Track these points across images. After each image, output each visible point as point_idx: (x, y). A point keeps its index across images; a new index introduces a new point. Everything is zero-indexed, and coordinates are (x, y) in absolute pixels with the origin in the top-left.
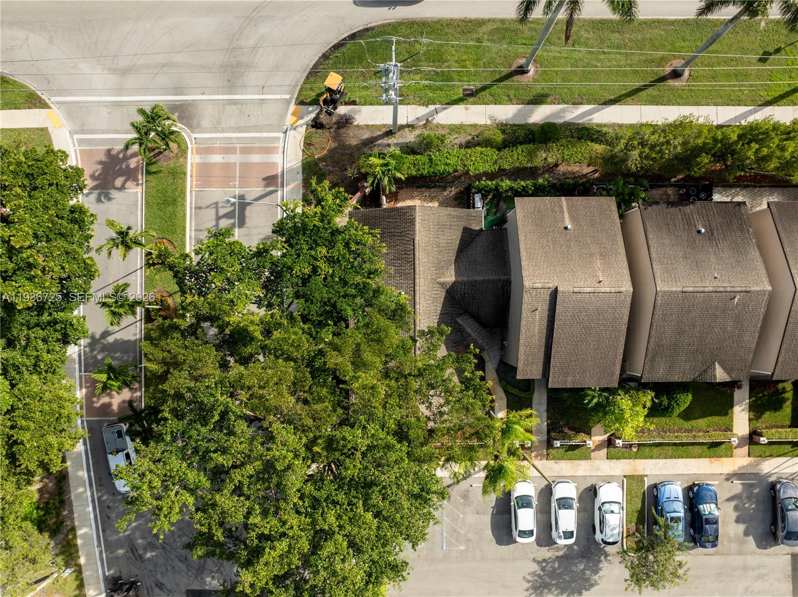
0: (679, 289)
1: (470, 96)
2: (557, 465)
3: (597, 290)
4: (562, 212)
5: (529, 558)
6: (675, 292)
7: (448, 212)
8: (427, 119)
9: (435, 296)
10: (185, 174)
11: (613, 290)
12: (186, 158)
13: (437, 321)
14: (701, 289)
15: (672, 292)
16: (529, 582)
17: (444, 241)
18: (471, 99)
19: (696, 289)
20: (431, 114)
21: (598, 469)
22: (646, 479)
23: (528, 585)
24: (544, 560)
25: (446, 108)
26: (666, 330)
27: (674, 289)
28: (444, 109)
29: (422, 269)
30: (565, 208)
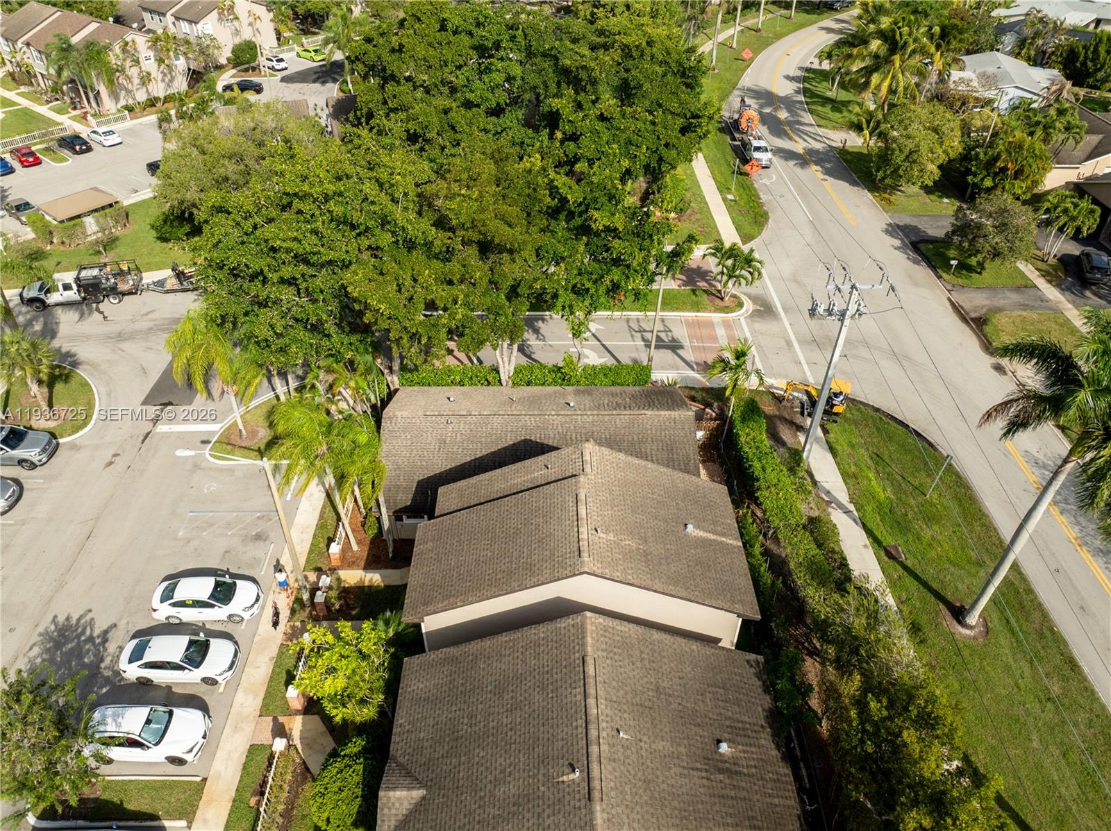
0: (589, 649)
1: (888, 554)
2: (267, 659)
3: (583, 523)
4: (714, 532)
5: (121, 619)
6: (584, 645)
7: (691, 456)
8: (831, 502)
9: (568, 437)
10: (698, 311)
11: (584, 544)
12: (714, 312)
13: (533, 438)
14: (591, 691)
15: (583, 638)
16: (79, 620)
17: (648, 451)
18: (882, 553)
19: (591, 681)
20: (840, 506)
21: (236, 729)
22: (183, 823)
23: (75, 617)
24: (105, 641)
25: (856, 523)
26: (506, 659)
27: (589, 640)
28: (854, 520)
29: (606, 418)
30: (723, 539)
